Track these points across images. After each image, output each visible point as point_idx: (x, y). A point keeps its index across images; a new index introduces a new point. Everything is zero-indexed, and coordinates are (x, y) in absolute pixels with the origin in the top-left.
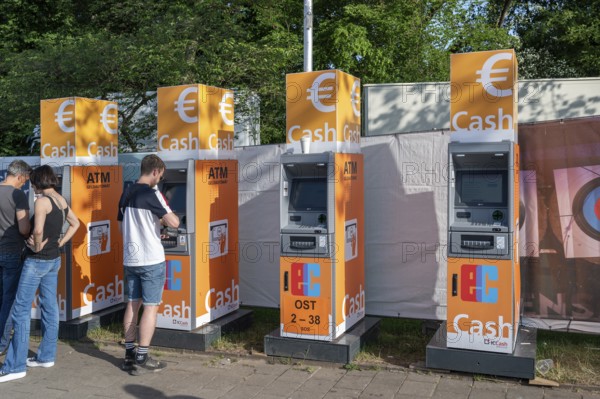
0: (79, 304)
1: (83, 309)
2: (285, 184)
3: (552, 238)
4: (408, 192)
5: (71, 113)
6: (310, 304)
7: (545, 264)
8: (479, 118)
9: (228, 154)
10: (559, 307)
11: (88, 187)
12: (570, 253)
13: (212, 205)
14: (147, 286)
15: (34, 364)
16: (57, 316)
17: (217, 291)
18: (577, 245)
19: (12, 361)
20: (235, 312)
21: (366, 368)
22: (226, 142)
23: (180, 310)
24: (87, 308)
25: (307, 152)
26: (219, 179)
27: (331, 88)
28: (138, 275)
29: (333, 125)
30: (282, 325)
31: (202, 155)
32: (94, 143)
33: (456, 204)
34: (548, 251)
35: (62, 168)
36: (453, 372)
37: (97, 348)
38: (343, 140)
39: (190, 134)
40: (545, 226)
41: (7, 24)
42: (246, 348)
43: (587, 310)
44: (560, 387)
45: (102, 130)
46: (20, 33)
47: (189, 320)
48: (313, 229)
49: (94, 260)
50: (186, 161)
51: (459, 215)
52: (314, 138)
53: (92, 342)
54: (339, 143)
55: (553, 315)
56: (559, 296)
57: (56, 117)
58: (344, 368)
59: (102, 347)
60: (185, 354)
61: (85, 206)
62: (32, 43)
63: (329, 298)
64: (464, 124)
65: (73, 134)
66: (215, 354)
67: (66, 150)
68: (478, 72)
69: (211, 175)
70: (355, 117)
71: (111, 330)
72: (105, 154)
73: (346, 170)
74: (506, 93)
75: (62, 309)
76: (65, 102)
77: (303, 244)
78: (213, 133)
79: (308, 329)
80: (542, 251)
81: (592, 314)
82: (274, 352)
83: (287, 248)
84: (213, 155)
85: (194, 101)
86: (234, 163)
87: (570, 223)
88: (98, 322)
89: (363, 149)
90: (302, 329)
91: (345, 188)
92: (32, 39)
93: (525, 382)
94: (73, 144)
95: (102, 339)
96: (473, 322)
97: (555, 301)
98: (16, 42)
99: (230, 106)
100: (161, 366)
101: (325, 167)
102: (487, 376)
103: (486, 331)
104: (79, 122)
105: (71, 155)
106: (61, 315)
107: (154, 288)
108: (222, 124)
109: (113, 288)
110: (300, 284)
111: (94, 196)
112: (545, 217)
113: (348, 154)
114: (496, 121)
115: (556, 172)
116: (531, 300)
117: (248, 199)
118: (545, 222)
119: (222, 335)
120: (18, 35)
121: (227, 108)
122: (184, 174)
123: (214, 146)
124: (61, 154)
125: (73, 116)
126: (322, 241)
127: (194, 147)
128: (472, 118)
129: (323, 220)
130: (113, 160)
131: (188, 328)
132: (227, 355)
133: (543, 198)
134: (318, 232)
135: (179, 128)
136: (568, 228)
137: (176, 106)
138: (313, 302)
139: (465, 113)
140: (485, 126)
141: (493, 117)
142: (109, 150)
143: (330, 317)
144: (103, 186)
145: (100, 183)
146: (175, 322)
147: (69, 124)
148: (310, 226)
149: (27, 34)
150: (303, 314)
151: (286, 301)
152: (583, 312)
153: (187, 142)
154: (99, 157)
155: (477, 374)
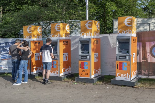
0: (33, 71)
1: (34, 72)
2: (80, 45)
3: (145, 57)
4: (112, 47)
5: (30, 29)
6: (86, 71)
7: (143, 63)
8: (124, 31)
9: (68, 38)
10: (146, 73)
11: (35, 45)
12: (149, 61)
13: (64, 50)
14: (48, 66)
15: (23, 82)
16: (27, 73)
17: (65, 69)
18: (150, 59)
19: (18, 81)
20: (70, 73)
21: (98, 84)
22: (68, 36)
23: (56, 72)
24: (35, 72)
25: (85, 38)
26: (66, 44)
27: (91, 24)
28: (46, 64)
29: (91, 32)
30: (79, 75)
31: (61, 38)
32: (36, 36)
33: (119, 49)
34: (144, 60)
35: (29, 41)
36: (117, 85)
37: (37, 80)
38: (94, 35)
39: (58, 34)
40: (144, 55)
41: (12, 3)
42: (71, 80)
43: (152, 74)
44: (140, 88)
45: (38, 33)
46: (15, 5)
47: (58, 74)
48: (86, 55)
49: (36, 61)
50: (57, 40)
51: (119, 52)
52: (87, 35)
53: (36, 79)
54: (93, 36)
55: (145, 75)
56: (146, 70)
57: (27, 30)
58: (93, 84)
59: (38, 80)
60: (57, 81)
61: (34, 49)
62: (19, 8)
63: (90, 69)
64: (121, 32)
65: (31, 33)
66: (64, 81)
67: (29, 37)
68: (124, 21)
69: (64, 43)
70: (98, 30)
71: (40, 77)
72: (39, 38)
73: (95, 42)
74: (130, 26)
75: (29, 72)
76: (29, 26)
77: (84, 58)
78: (64, 33)
79: (85, 76)
80: (143, 60)
81: (153, 74)
82: (77, 81)
83: (80, 59)
84: (64, 38)
85: (59, 27)
86: (70, 40)
87: (149, 54)
88: (37, 75)
89: (100, 37)
90: (84, 76)
91: (94, 46)
92: (19, 7)
93: (133, 87)
94: (31, 36)
95: (38, 78)
96: (121, 74)
97: (145, 72)
98: (15, 8)
99: (68, 27)
100: (51, 83)
101: (89, 41)
102: (124, 86)
103: (124, 76)
104: (32, 31)
105: (31, 38)
106: (29, 73)
107: (50, 67)
108: (66, 31)
109: (41, 68)
110: (83, 66)
111: (36, 47)
112: (144, 53)
113: (95, 39)
114: (128, 32)
115: (146, 43)
116: (140, 71)
117: (74, 48)
118: (144, 54)
119: (66, 78)
120: (15, 6)
121: (67, 28)
122: (57, 43)
123: (64, 36)
124: (28, 38)
125: (31, 30)
126: (88, 57)
127: (59, 37)
128: (123, 31)
129: (88, 53)
130: (41, 39)
131: (58, 76)
132: (67, 82)
133: (143, 49)
134: (87, 55)
135: (56, 33)
136: (149, 55)
137: (55, 28)
138: (86, 70)
139: (121, 30)
140: (125, 33)
141: (127, 31)
142: (40, 37)
143: (90, 73)
144: (38, 45)
145: (37, 44)
146: (55, 74)
147: (30, 31)
148: (85, 54)
149: (18, 5)
150: (84, 73)
151: (80, 70)
152: (151, 74)
153: (58, 36)
154: (37, 39)
155: (122, 85)
